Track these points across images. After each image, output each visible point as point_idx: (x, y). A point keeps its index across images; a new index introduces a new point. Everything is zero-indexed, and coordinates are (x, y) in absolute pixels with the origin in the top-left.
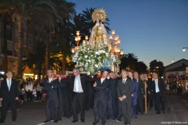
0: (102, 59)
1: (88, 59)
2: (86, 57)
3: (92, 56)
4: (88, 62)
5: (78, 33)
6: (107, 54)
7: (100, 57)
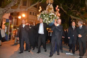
0: (52, 18)
1: (45, 17)
2: (44, 16)
3: (47, 16)
4: (45, 19)
5: (40, 8)
6: (55, 16)
7: (52, 17)
